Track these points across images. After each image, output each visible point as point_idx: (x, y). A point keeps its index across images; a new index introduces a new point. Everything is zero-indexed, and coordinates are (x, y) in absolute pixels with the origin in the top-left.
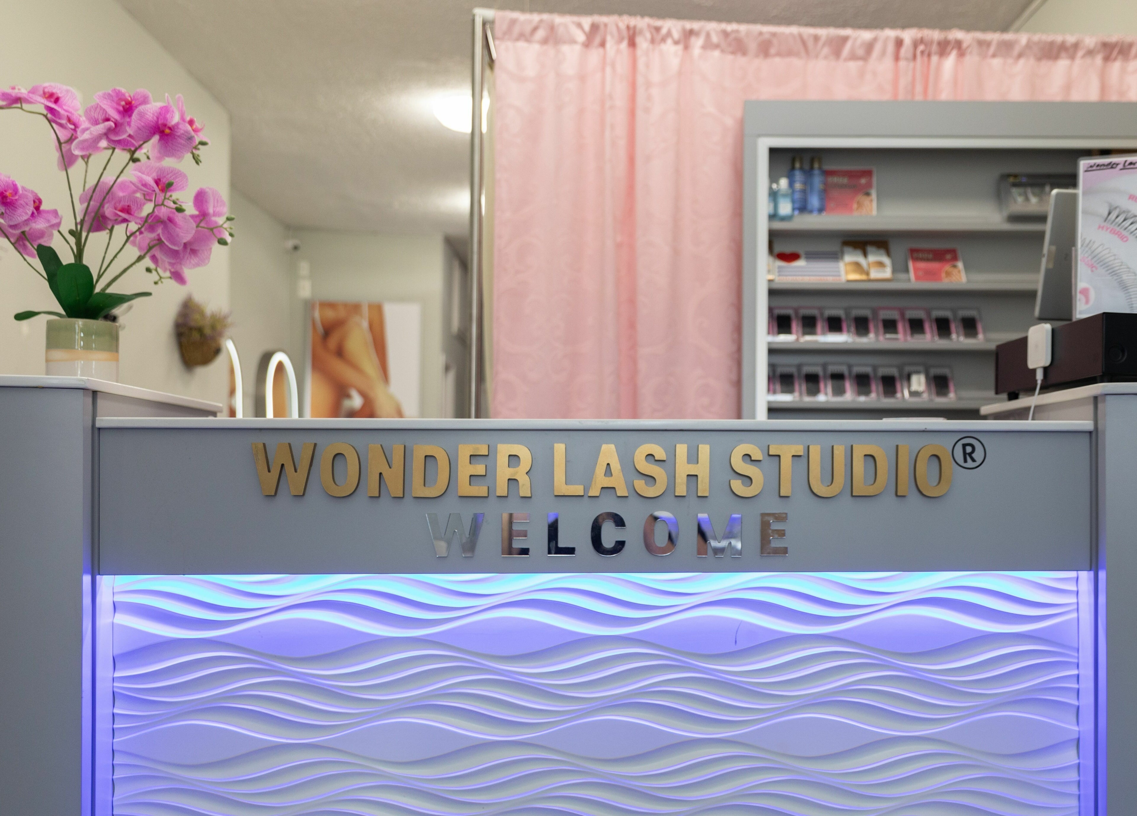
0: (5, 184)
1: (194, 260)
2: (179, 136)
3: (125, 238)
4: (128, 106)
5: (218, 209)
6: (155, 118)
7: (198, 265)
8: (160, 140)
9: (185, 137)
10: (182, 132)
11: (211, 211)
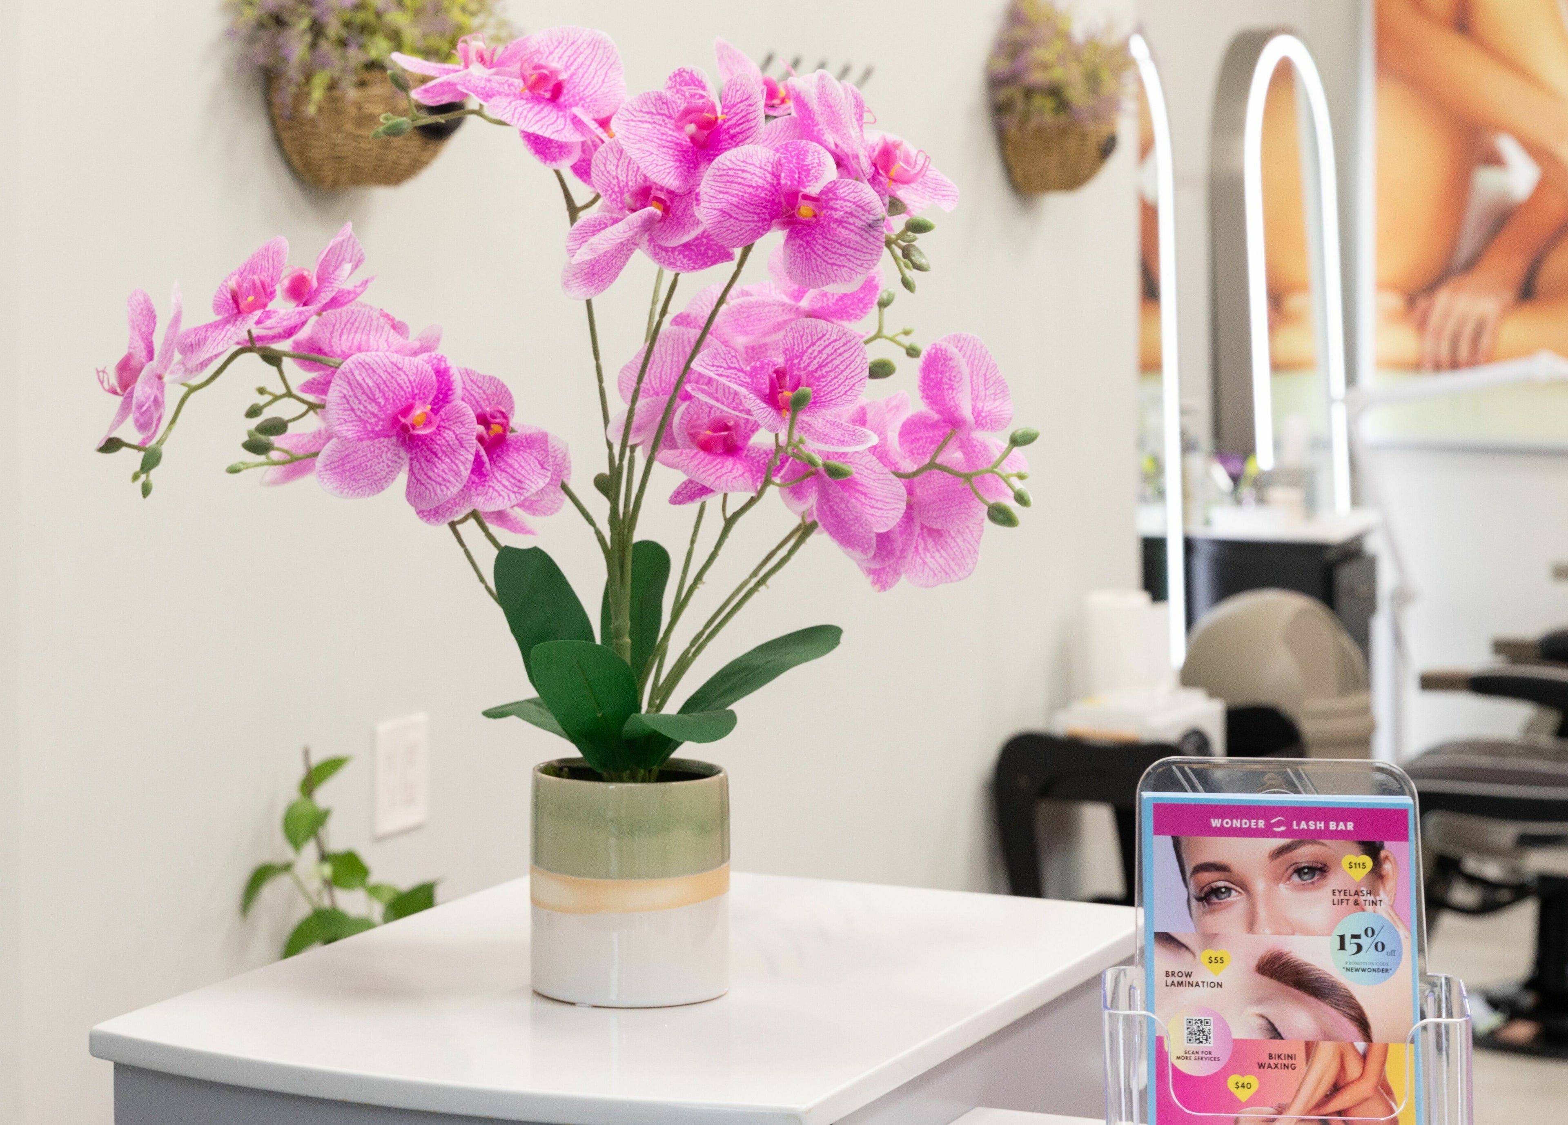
0: (412, 379)
1: (935, 558)
2: (840, 222)
3: (722, 524)
4: (706, 133)
5: (988, 406)
6: (769, 177)
7: (946, 574)
8: (789, 238)
9: (859, 223)
10: (849, 207)
11: (966, 412)
